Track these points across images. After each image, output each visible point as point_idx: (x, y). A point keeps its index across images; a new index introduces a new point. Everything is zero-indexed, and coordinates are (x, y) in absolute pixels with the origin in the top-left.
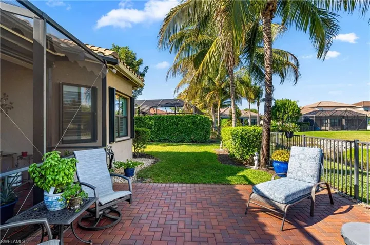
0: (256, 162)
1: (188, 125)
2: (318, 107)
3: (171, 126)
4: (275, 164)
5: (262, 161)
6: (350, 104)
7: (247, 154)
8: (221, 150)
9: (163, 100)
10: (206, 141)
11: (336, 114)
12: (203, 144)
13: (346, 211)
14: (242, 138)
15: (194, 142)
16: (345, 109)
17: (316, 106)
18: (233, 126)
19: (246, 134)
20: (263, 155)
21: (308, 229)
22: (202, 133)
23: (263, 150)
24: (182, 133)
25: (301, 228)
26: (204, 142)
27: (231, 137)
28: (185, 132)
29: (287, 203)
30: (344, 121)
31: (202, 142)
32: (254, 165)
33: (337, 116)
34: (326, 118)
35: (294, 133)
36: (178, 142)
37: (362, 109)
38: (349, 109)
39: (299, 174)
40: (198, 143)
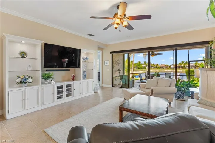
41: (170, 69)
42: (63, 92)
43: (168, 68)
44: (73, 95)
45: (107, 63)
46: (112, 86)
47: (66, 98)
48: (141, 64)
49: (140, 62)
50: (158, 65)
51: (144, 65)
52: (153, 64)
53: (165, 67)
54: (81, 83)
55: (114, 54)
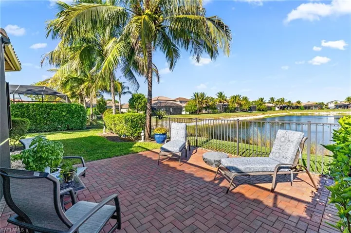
0: (143, 137)
1: (62, 114)
2: (157, 100)
3: (40, 115)
4: (156, 136)
5: (147, 135)
6: (173, 99)
7: (136, 133)
8: (104, 133)
9: (21, 86)
10: (83, 128)
11: (167, 105)
12: (79, 131)
13: (196, 152)
14: (132, 121)
15: (69, 129)
16: (171, 102)
17: (156, 99)
18: (114, 113)
19: (134, 118)
20: (147, 132)
21: (188, 162)
22: (78, 121)
23: (147, 129)
24: (55, 121)
25: (185, 162)
26: (80, 129)
27: (124, 121)
28: (59, 120)
29: (180, 152)
30: (171, 109)
31: (78, 129)
32: (141, 140)
33: (168, 106)
34: (162, 107)
35: (164, 116)
36: (51, 131)
37: (179, 102)
38: (173, 102)
39: (177, 138)
40: (75, 130)
41: (325, 110)
43: (321, 108)
48: (265, 103)
49: (262, 99)
50: (299, 102)
51: (271, 105)
52: (290, 102)
53: (315, 106)
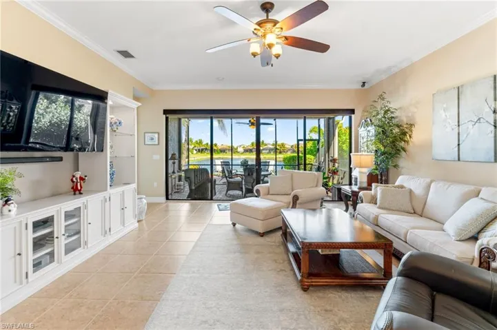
42: (56, 240)
44: (86, 243)
45: (152, 139)
46: (167, 199)
47: (65, 258)
54: (108, 200)
55: (170, 117)
